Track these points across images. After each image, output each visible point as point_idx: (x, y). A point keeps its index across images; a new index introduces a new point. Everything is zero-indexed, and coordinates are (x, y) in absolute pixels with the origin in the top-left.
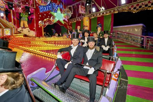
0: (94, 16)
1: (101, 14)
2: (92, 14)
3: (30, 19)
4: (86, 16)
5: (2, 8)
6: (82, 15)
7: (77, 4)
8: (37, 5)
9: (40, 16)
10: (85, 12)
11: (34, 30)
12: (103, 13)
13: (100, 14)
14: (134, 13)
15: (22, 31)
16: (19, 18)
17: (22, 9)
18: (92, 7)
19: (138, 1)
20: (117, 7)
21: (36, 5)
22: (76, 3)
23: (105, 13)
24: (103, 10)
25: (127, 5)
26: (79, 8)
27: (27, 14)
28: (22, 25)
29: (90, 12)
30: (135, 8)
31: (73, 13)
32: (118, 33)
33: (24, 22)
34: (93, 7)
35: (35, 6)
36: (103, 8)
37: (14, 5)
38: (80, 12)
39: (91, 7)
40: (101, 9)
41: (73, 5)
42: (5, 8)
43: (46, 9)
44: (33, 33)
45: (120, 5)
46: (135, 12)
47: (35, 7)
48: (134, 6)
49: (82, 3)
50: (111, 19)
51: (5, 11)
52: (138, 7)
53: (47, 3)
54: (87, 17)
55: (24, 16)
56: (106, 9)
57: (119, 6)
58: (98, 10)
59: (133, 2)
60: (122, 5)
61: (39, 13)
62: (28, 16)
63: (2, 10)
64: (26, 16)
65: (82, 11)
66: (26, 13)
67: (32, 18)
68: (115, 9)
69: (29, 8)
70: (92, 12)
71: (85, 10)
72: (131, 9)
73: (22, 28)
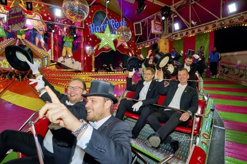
0: (176, 36)
1: (190, 32)
2: (173, 34)
3: (76, 45)
4: (163, 37)
5: (41, 31)
6: (157, 36)
7: (148, 19)
8: (87, 24)
9: (91, 39)
10: (161, 31)
11: (80, 61)
12: (193, 32)
13: (187, 33)
15: (64, 62)
18: (173, 21)
20: (219, 19)
21: (85, 24)
23: (196, 31)
24: (192, 26)
25: (240, 14)
26: (151, 25)
28: (64, 53)
29: (170, 30)
34: (175, 22)
35: (83, 25)
36: (193, 22)
37: (56, 26)
38: (153, 31)
39: (171, 22)
40: (190, 25)
41: (142, 21)
42: (44, 30)
44: (78, 66)
45: (225, 14)
47: (84, 28)
49: (157, 16)
50: (208, 41)
51: (44, 35)
54: (165, 39)
55: (67, 40)
56: (198, 24)
57: (223, 16)
58: (183, 27)
60: (231, 14)
61: (89, 35)
62: (73, 40)
63: (40, 34)
64: (71, 40)
65: (156, 29)
66: (71, 36)
67: (78, 43)
68: (216, 22)
69: (75, 28)
70: (173, 31)
71: (161, 28)
73: (64, 57)
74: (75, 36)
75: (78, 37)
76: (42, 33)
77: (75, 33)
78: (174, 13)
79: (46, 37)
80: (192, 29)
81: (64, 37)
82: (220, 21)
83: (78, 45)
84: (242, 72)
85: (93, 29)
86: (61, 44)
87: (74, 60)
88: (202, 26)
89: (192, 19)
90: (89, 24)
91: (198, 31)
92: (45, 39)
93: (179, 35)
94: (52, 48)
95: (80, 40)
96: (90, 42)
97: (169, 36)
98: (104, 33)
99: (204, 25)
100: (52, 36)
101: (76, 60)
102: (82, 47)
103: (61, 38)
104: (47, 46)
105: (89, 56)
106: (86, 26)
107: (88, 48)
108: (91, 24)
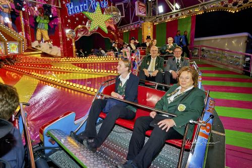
0: (160, 19)
1: (174, 16)
2: (157, 17)
3: (52, 27)
4: (147, 20)
5: (6, 8)
6: (141, 18)
8: (64, 2)
9: (69, 21)
10: (145, 13)
11: (59, 45)
12: (177, 15)
13: (171, 17)
14: (234, 12)
15: (40, 46)
16: (34, 26)
17: (39, 9)
18: (157, 3)
20: (202, 3)
21: (62, 3)
23: (180, 15)
24: (176, 9)
26: (135, 7)
27: (48, 17)
29: (154, 13)
30: (235, 4)
31: (124, 16)
32: (203, 50)
33: (43, 31)
34: (159, 5)
36: (177, 6)
37: (25, 3)
38: (137, 13)
39: (155, 4)
40: (174, 7)
41: (124, 2)
42: (10, 7)
43: (78, 9)
44: (57, 51)
46: (236, 12)
47: (60, 7)
50: (190, 25)
51: (11, 14)
52: (241, 2)
54: (149, 23)
55: (41, 21)
56: (182, 7)
58: (168, 9)
61: (67, 15)
62: (49, 21)
63: (5, 12)
64: (46, 21)
65: (140, 12)
66: (45, 16)
67: (55, 25)
68: (198, 6)
69: (50, 7)
70: (157, 14)
71: (145, 10)
72: (229, 6)
73: (39, 42)
74: (51, 16)
75: (54, 18)
76: (7, 10)
77: (50, 13)
80: (176, 12)
81: (36, 17)
82: (201, 5)
83: (54, 27)
85: (71, 10)
87: (51, 44)
88: (185, 10)
89: (176, 2)
90: (66, 2)
93: (163, 19)
94: (23, 30)
95: (57, 21)
96: (69, 23)
97: (153, 19)
99: (187, 9)
100: (21, 15)
101: (54, 44)
102: (60, 29)
103: (33, 19)
104: (16, 28)
105: (68, 39)
106: (62, 5)
107: (67, 31)
108: (68, 3)
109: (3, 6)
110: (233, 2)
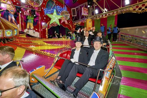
0: (96, 17)
1: (104, 16)
2: (94, 16)
6: (85, 17)
8: (42, 8)
9: (45, 18)
10: (88, 14)
12: (106, 15)
13: (102, 16)
14: (139, 13)
15: (28, 32)
19: (144, 1)
20: (120, 8)
21: (41, 9)
22: (79, 6)
24: (105, 11)
25: (130, 6)
27: (33, 16)
28: (28, 27)
30: (140, 9)
31: (76, 15)
33: (30, 24)
34: (96, 9)
35: (40, 9)
37: (22, 9)
39: (93, 9)
40: (104, 11)
41: (77, 7)
43: (50, 12)
45: (124, 5)
47: (40, 10)
48: (140, 7)
49: (85, 5)
50: (114, 21)
52: (143, 8)
53: (40, 4)
54: (90, 19)
55: (30, 18)
56: (109, 10)
57: (122, 7)
58: (100, 12)
59: (138, 2)
60: (126, 5)
61: (44, 15)
62: (34, 18)
64: (32, 18)
65: (84, 13)
67: (37, 20)
68: (118, 10)
69: (35, 11)
70: (94, 14)
71: (88, 12)
72: (136, 10)
73: (28, 29)
74: (35, 16)
75: (37, 17)
76: (12, 13)
77: (35, 14)
78: (95, 3)
79: (16, 16)
80: (105, 13)
81: (27, 16)
82: (121, 9)
83: (37, 22)
84: (131, 39)
85: (46, 12)
86: (26, 20)
87: (34, 31)
88: (111, 12)
91: (109, 15)
92: (15, 17)
93: (98, 17)
94: (20, 23)
97: (92, 17)
98: (53, 14)
99: (112, 12)
100: (20, 15)
101: (36, 31)
102: (40, 23)
103: (26, 17)
106: (42, 10)
107: (43, 24)
108: (45, 8)
109: (11, 11)
110: (139, 8)
